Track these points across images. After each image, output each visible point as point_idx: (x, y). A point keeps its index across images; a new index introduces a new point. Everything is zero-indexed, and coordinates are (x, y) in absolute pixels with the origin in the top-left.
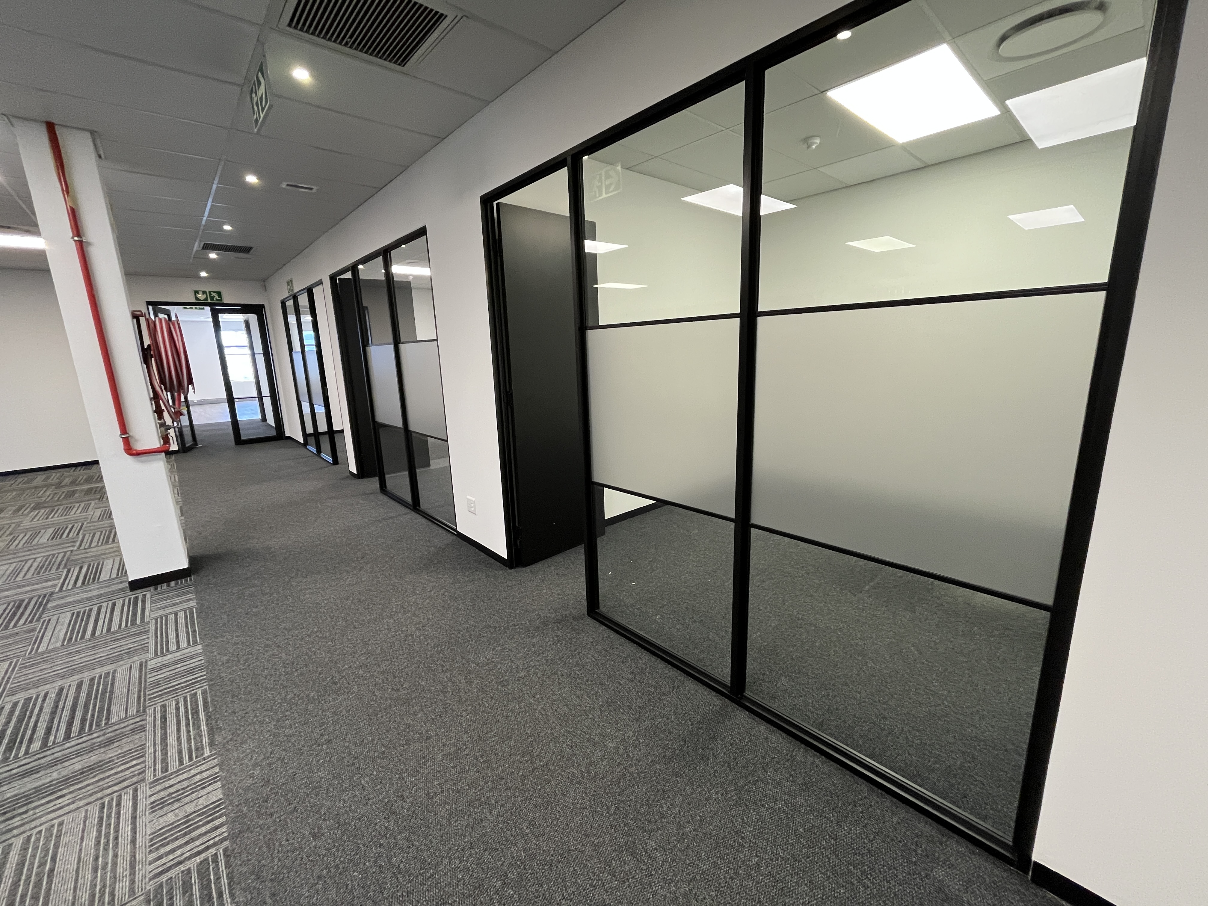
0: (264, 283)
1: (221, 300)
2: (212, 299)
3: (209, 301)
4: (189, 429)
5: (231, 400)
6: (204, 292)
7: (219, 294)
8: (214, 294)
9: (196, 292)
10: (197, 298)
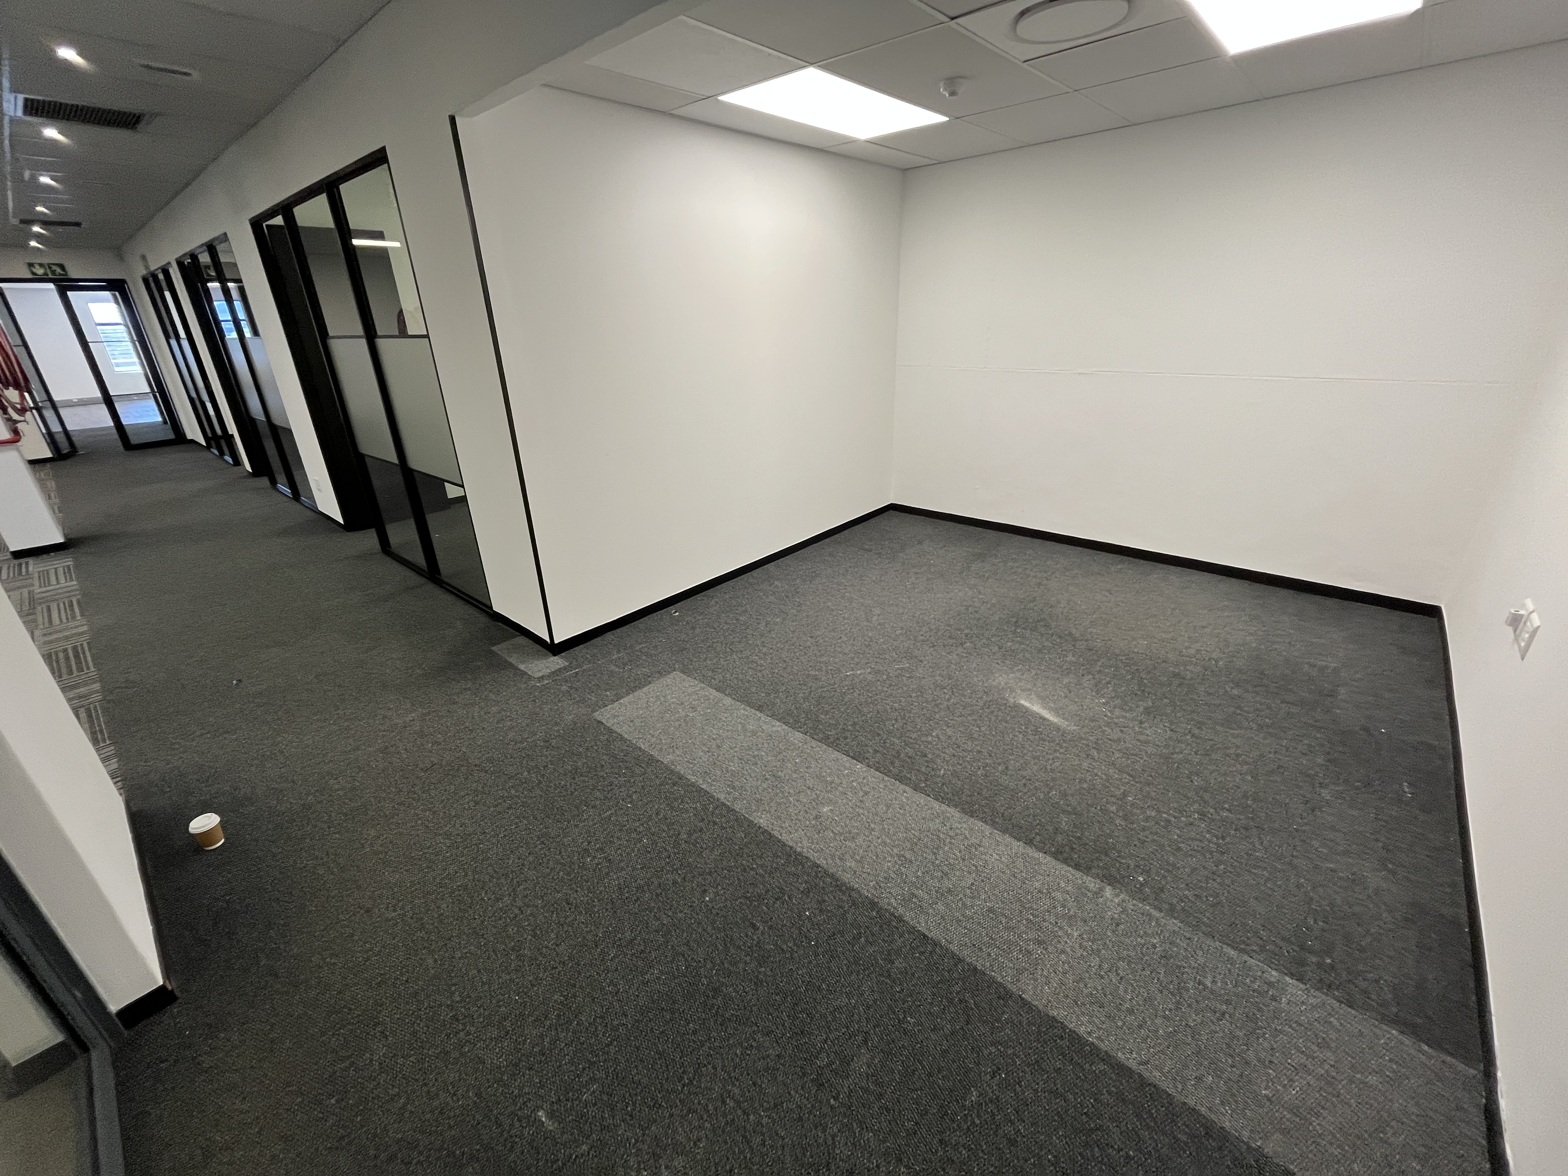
0: (119, 254)
1: (66, 274)
2: (53, 272)
3: (50, 276)
4: (62, 435)
5: (108, 400)
6: (41, 265)
7: (62, 267)
8: (54, 268)
9: (31, 265)
10: (34, 274)
